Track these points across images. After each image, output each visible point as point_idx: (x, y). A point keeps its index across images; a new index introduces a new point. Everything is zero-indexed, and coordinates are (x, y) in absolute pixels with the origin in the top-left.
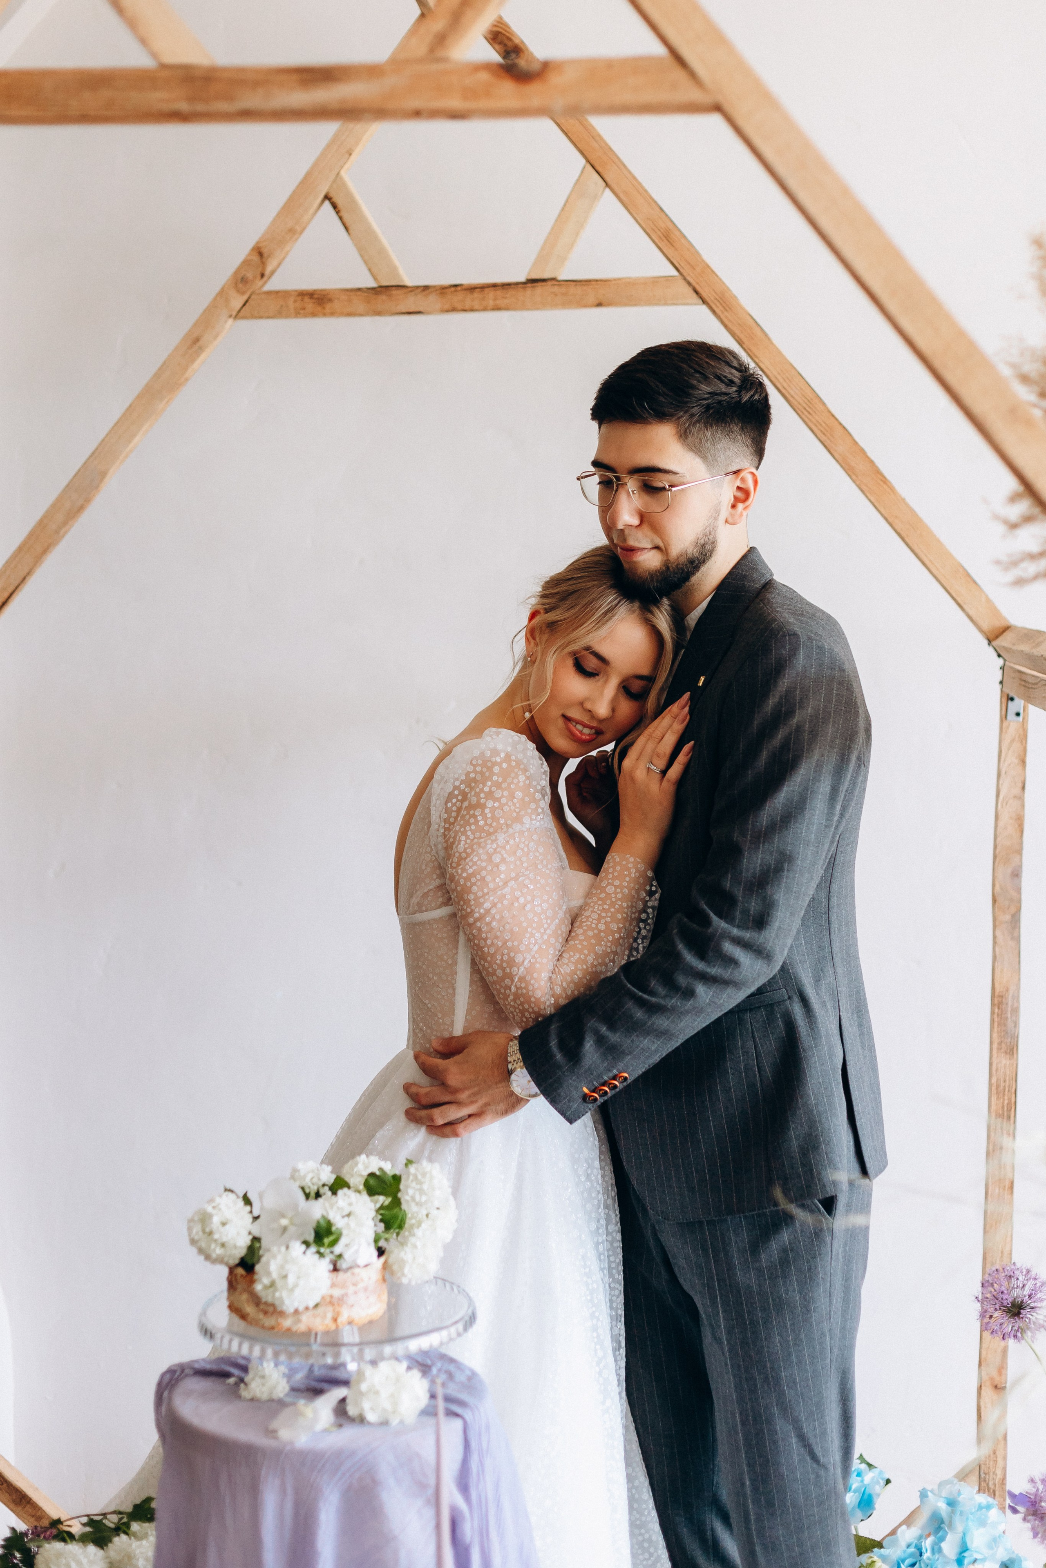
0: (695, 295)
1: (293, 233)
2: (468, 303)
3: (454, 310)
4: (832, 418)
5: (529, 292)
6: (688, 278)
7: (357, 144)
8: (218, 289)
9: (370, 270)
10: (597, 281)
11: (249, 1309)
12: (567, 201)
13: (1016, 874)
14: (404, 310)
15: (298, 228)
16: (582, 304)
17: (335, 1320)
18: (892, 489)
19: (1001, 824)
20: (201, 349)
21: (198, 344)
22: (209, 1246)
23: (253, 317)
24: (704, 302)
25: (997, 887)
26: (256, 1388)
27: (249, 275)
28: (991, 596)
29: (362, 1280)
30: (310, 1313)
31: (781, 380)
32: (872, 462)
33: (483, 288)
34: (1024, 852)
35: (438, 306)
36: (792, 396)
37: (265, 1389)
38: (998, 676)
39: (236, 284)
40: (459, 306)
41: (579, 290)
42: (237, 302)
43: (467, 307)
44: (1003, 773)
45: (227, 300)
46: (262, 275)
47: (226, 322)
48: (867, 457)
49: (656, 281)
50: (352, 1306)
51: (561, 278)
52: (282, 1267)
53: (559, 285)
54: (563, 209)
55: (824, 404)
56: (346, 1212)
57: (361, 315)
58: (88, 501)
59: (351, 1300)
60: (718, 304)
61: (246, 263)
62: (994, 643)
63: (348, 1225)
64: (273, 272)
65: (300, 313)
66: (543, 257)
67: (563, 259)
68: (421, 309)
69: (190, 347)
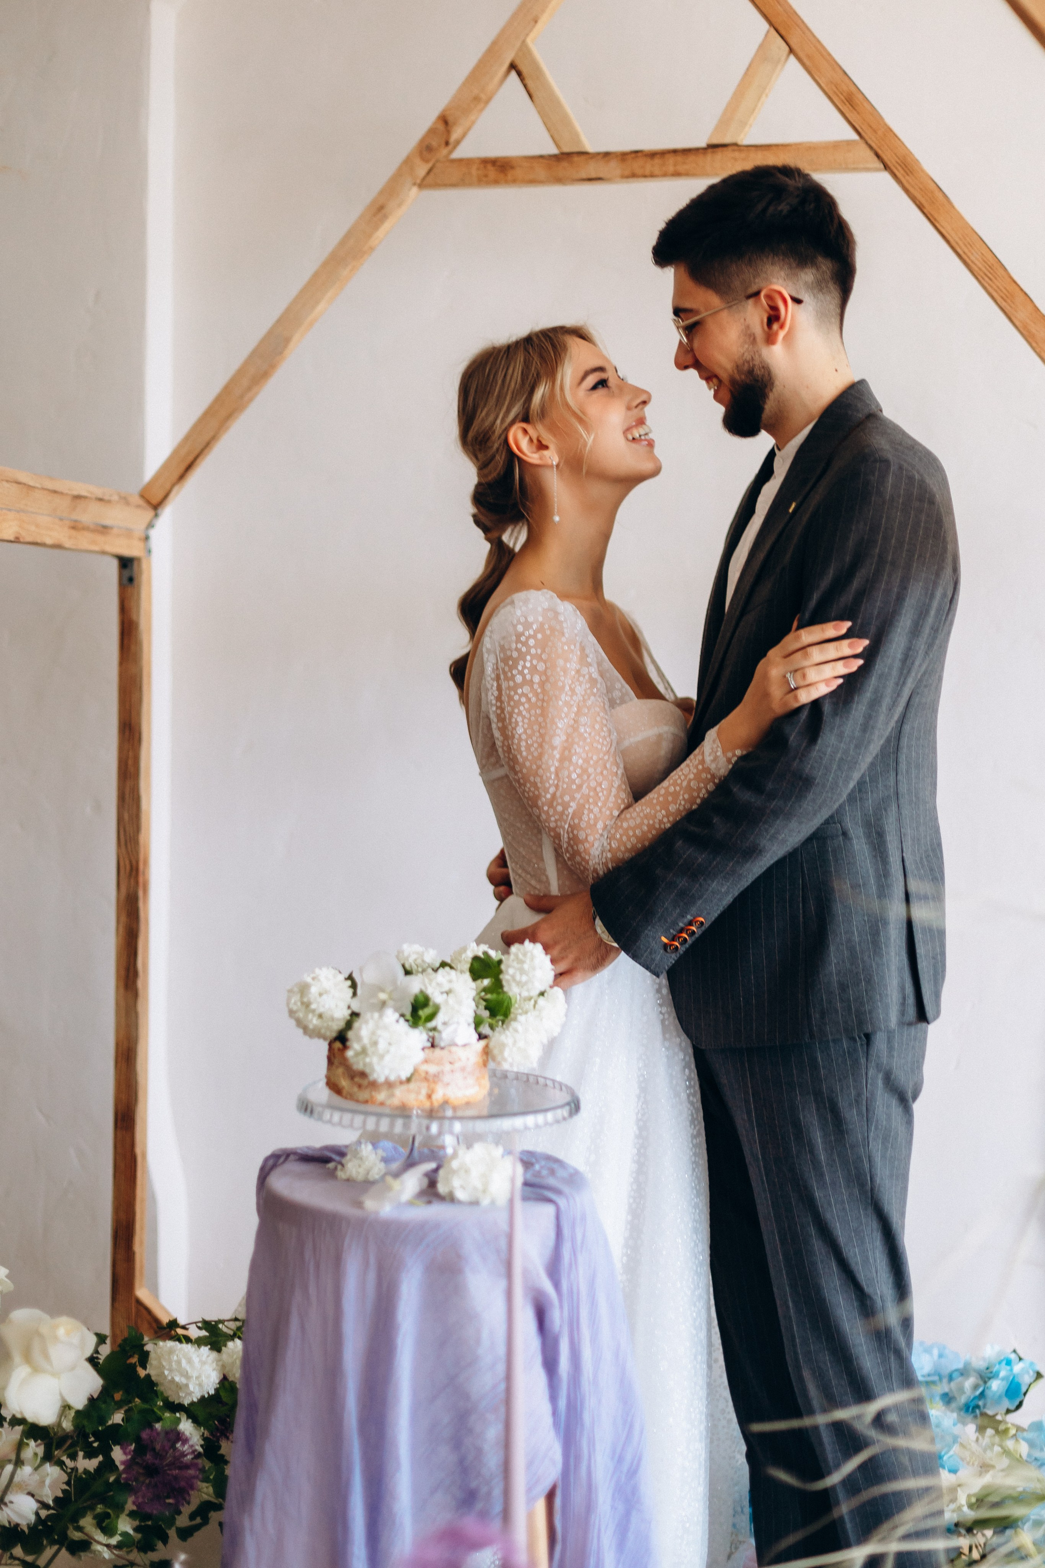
0: (876, 159)
1: (480, 102)
2: (648, 169)
3: (634, 175)
4: (1014, 285)
5: (709, 157)
6: (870, 142)
7: (543, 11)
8: (404, 157)
9: (552, 137)
10: (777, 146)
11: (344, 1083)
12: (750, 65)
14: (584, 176)
15: (484, 97)
17: (429, 1096)
20: (385, 217)
21: (384, 212)
22: (309, 1019)
23: (437, 186)
24: (886, 167)
26: (352, 1168)
27: (434, 144)
29: (460, 1059)
30: (402, 1086)
31: (963, 247)
33: (663, 154)
35: (618, 172)
36: (973, 262)
37: (362, 1171)
39: (421, 153)
40: (639, 171)
42: (422, 170)
43: (647, 172)
45: (412, 169)
46: (447, 143)
47: (409, 190)
49: (836, 146)
50: (448, 1084)
51: (740, 143)
52: (373, 1033)
53: (740, 151)
54: (746, 73)
55: (1005, 269)
56: (446, 988)
57: (541, 184)
58: (272, 367)
60: (899, 168)
61: (432, 131)
63: (446, 1002)
64: (458, 142)
65: (483, 181)
66: (724, 122)
67: (743, 124)
68: (601, 175)
69: (375, 215)
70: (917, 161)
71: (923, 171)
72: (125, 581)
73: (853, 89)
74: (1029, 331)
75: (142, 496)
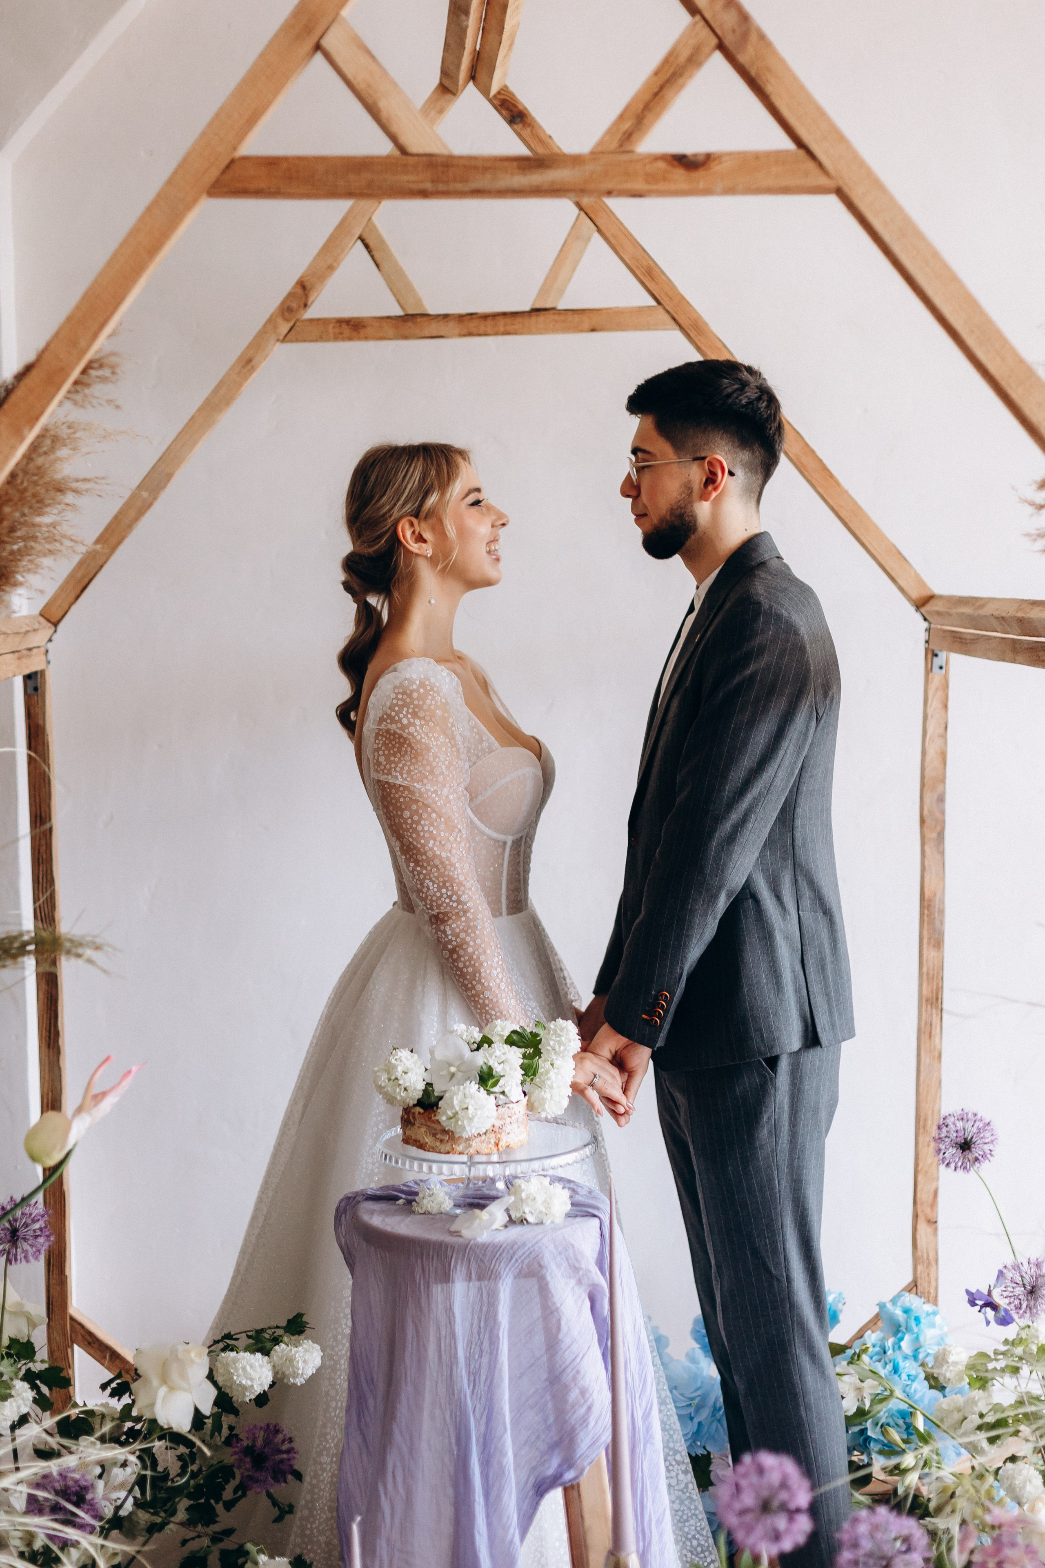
0: (672, 322)
1: (331, 268)
2: (482, 329)
3: (470, 334)
5: (534, 319)
6: (667, 308)
8: (267, 316)
9: (398, 301)
10: (590, 310)
12: (565, 243)
13: (941, 799)
14: (427, 334)
15: (335, 264)
16: (578, 329)
18: (837, 483)
19: (928, 758)
20: (253, 369)
21: (252, 364)
22: (395, 1092)
23: (297, 341)
24: (679, 327)
25: (926, 812)
26: (427, 1203)
27: (294, 305)
28: (919, 571)
29: (514, 1114)
30: (477, 1140)
32: (820, 461)
33: (494, 316)
34: (948, 781)
35: (457, 331)
37: (433, 1206)
38: (923, 636)
39: (283, 314)
40: (474, 331)
41: (576, 318)
42: (284, 328)
43: (481, 331)
44: (929, 716)
45: (275, 327)
46: (305, 305)
47: (274, 345)
48: (817, 457)
49: (640, 310)
50: (508, 1133)
51: (560, 307)
52: (462, 1102)
53: (559, 314)
54: (561, 250)
56: (501, 1060)
57: (390, 339)
58: (155, 499)
59: (508, 1128)
60: (691, 328)
61: (291, 295)
62: (923, 610)
63: (503, 1070)
64: (312, 304)
65: (338, 337)
66: (545, 290)
67: (561, 291)
68: (442, 334)
69: (243, 367)
70: (706, 324)
71: (712, 332)
72: (30, 691)
73: (651, 262)
74: (801, 463)
75: (41, 615)
